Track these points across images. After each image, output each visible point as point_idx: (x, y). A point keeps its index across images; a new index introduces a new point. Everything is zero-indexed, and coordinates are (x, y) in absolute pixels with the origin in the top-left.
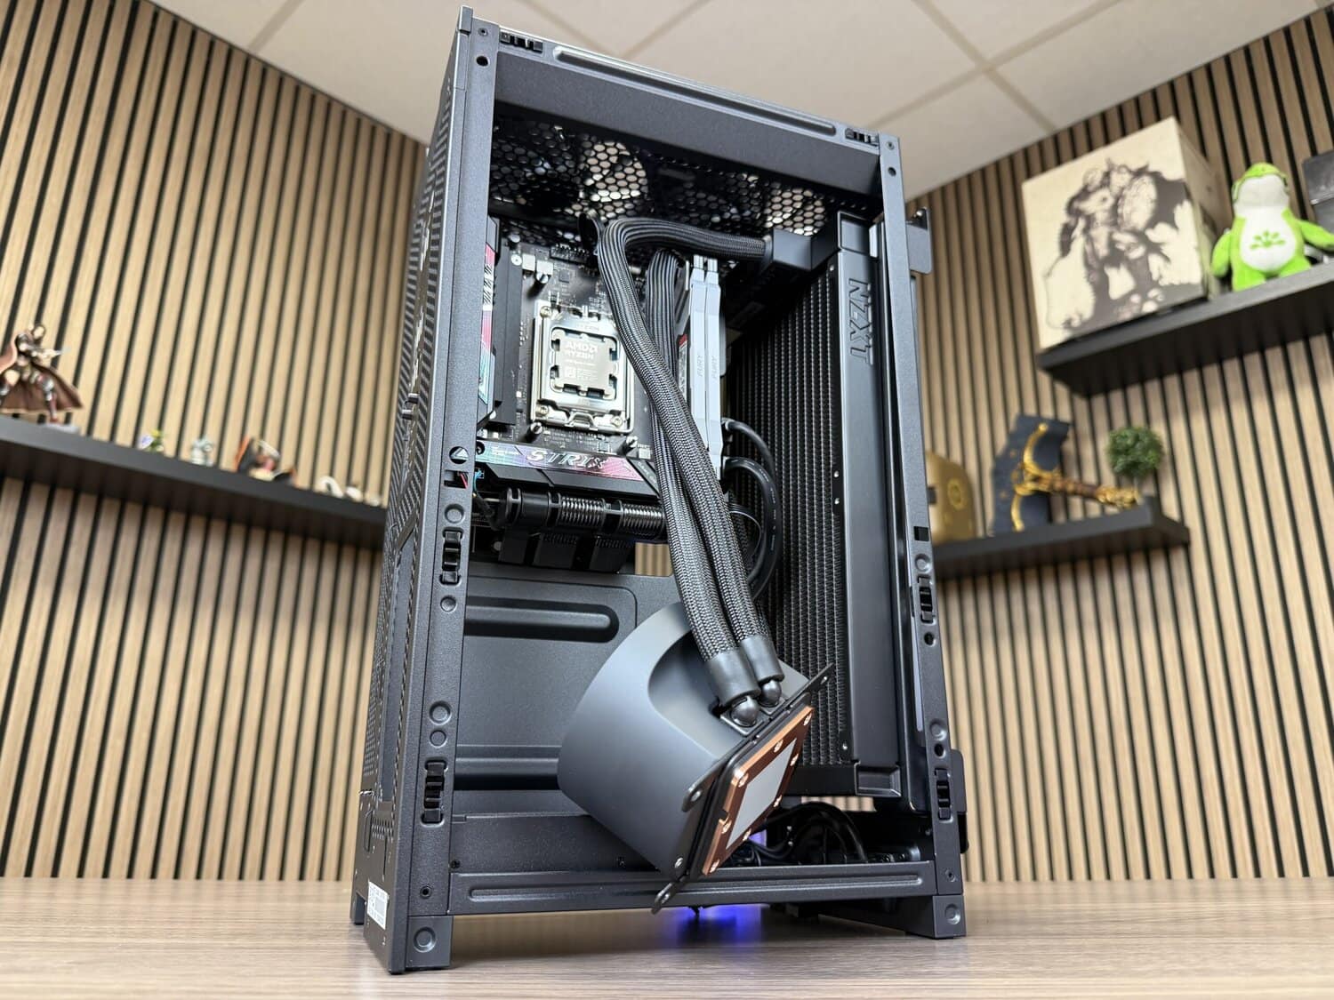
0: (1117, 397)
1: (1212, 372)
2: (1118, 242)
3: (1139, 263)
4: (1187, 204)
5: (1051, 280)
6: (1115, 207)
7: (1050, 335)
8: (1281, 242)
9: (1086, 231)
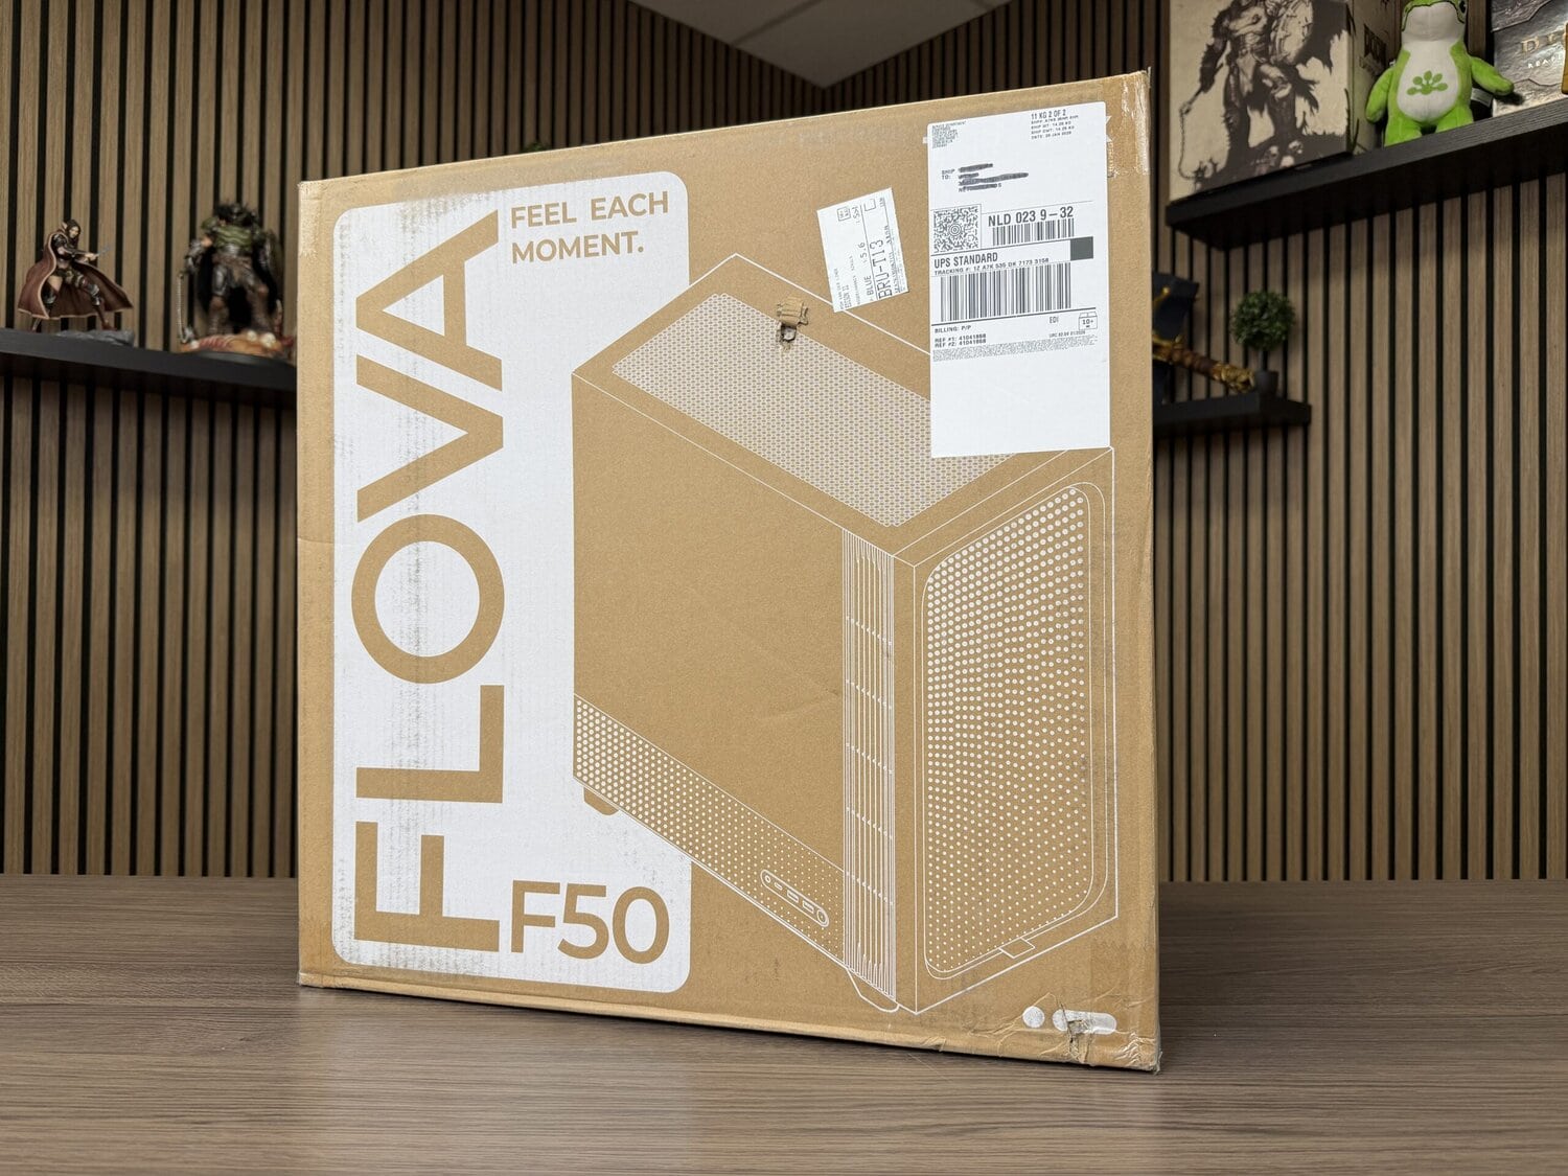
0: (1256, 251)
1: (1359, 228)
2: (1267, 77)
3: (1285, 104)
4: (1345, 34)
5: (1188, 118)
6: (1268, 29)
7: (1181, 188)
8: (1443, 87)
9: (1231, 59)
